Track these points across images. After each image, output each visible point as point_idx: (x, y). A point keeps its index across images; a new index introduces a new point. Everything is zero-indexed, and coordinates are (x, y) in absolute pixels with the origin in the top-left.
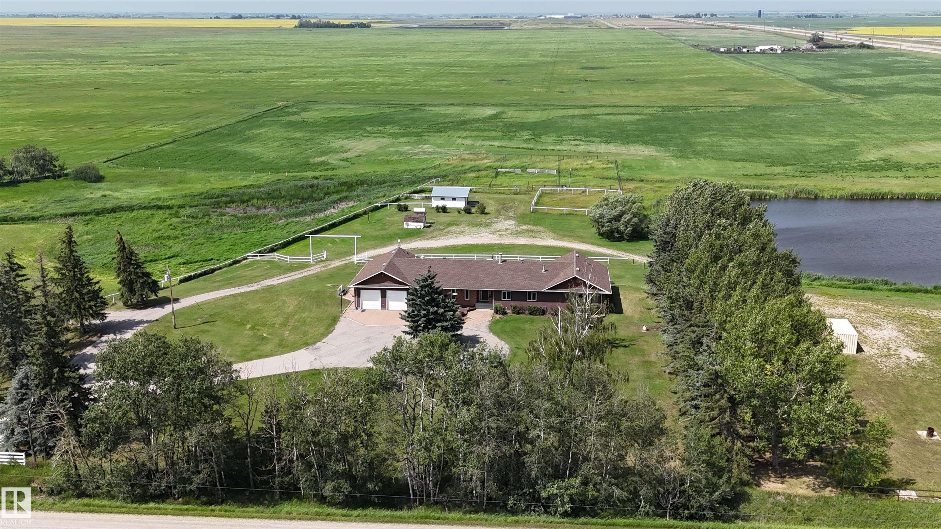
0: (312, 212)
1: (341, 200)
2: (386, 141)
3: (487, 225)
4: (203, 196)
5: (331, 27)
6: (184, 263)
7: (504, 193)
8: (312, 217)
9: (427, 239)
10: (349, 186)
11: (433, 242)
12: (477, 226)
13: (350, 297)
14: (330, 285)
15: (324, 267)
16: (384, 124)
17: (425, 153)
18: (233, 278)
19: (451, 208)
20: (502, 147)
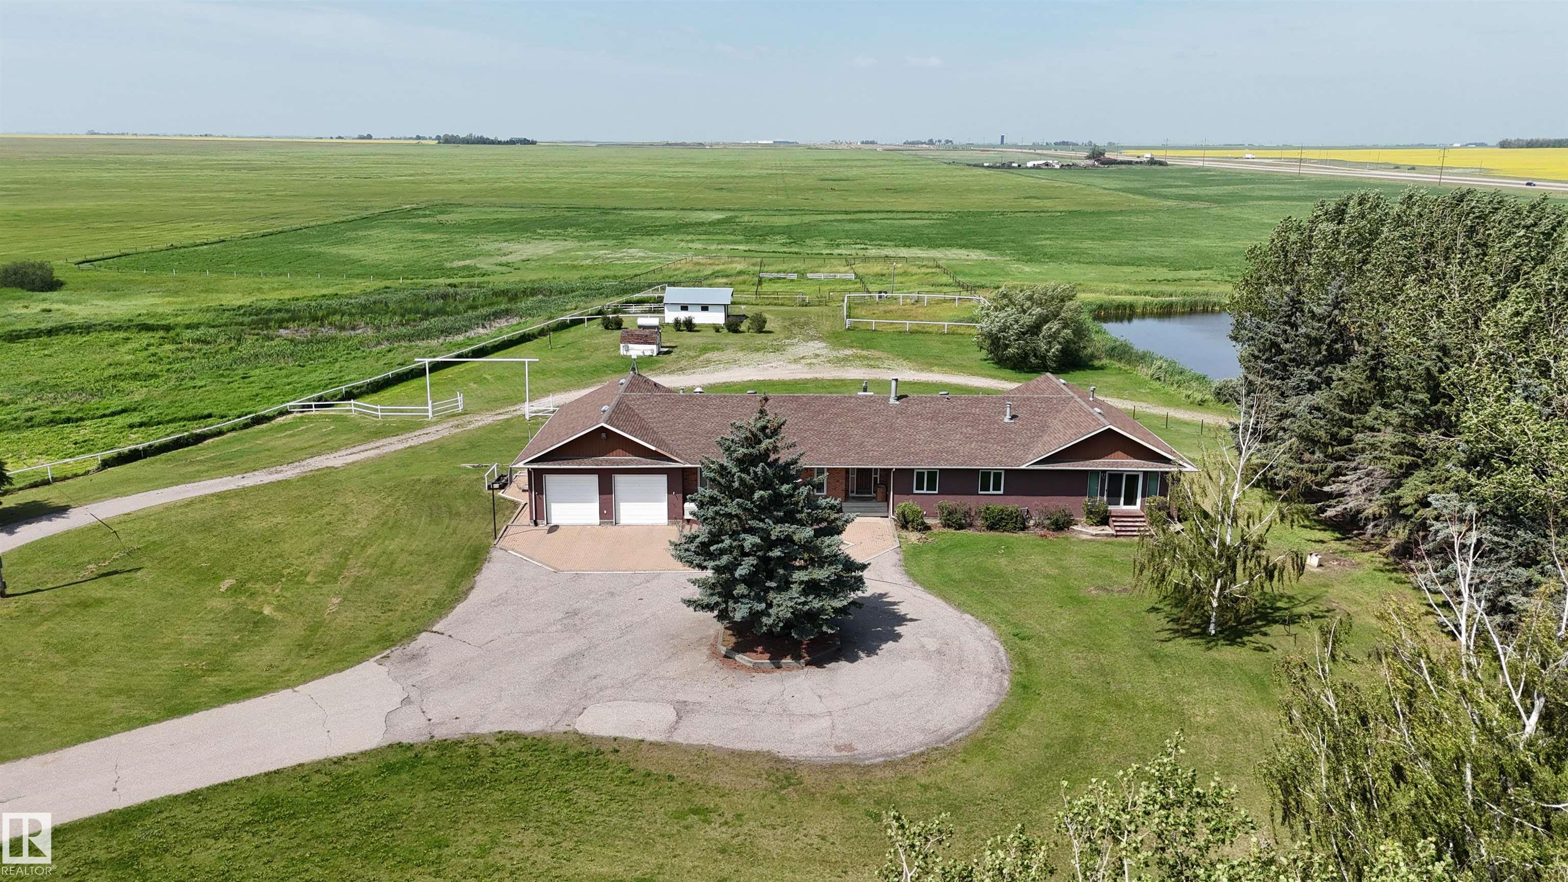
0: (442, 332)
1: (497, 315)
2: (570, 244)
3: (777, 349)
4: (242, 312)
5: (485, 143)
6: (141, 425)
7: (782, 305)
8: (441, 341)
9: (670, 373)
10: (513, 296)
11: (682, 377)
12: (758, 350)
13: (517, 492)
14: (468, 466)
15: (457, 426)
16: (564, 227)
17: (633, 257)
18: (241, 453)
19: (700, 325)
20: (750, 250)
